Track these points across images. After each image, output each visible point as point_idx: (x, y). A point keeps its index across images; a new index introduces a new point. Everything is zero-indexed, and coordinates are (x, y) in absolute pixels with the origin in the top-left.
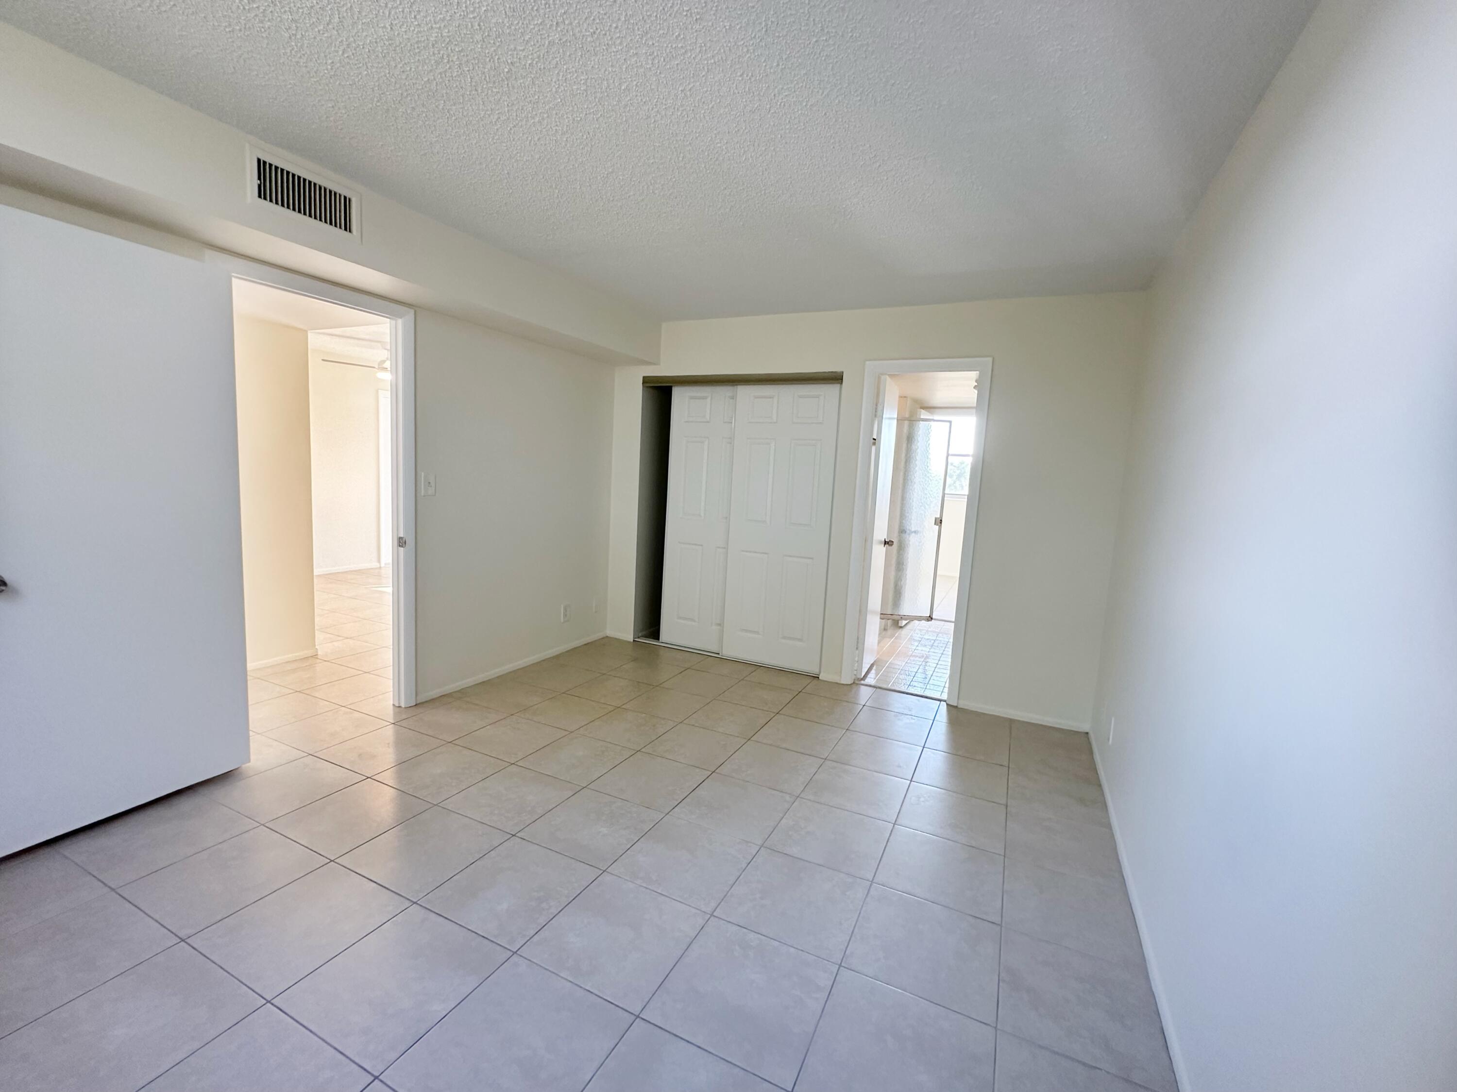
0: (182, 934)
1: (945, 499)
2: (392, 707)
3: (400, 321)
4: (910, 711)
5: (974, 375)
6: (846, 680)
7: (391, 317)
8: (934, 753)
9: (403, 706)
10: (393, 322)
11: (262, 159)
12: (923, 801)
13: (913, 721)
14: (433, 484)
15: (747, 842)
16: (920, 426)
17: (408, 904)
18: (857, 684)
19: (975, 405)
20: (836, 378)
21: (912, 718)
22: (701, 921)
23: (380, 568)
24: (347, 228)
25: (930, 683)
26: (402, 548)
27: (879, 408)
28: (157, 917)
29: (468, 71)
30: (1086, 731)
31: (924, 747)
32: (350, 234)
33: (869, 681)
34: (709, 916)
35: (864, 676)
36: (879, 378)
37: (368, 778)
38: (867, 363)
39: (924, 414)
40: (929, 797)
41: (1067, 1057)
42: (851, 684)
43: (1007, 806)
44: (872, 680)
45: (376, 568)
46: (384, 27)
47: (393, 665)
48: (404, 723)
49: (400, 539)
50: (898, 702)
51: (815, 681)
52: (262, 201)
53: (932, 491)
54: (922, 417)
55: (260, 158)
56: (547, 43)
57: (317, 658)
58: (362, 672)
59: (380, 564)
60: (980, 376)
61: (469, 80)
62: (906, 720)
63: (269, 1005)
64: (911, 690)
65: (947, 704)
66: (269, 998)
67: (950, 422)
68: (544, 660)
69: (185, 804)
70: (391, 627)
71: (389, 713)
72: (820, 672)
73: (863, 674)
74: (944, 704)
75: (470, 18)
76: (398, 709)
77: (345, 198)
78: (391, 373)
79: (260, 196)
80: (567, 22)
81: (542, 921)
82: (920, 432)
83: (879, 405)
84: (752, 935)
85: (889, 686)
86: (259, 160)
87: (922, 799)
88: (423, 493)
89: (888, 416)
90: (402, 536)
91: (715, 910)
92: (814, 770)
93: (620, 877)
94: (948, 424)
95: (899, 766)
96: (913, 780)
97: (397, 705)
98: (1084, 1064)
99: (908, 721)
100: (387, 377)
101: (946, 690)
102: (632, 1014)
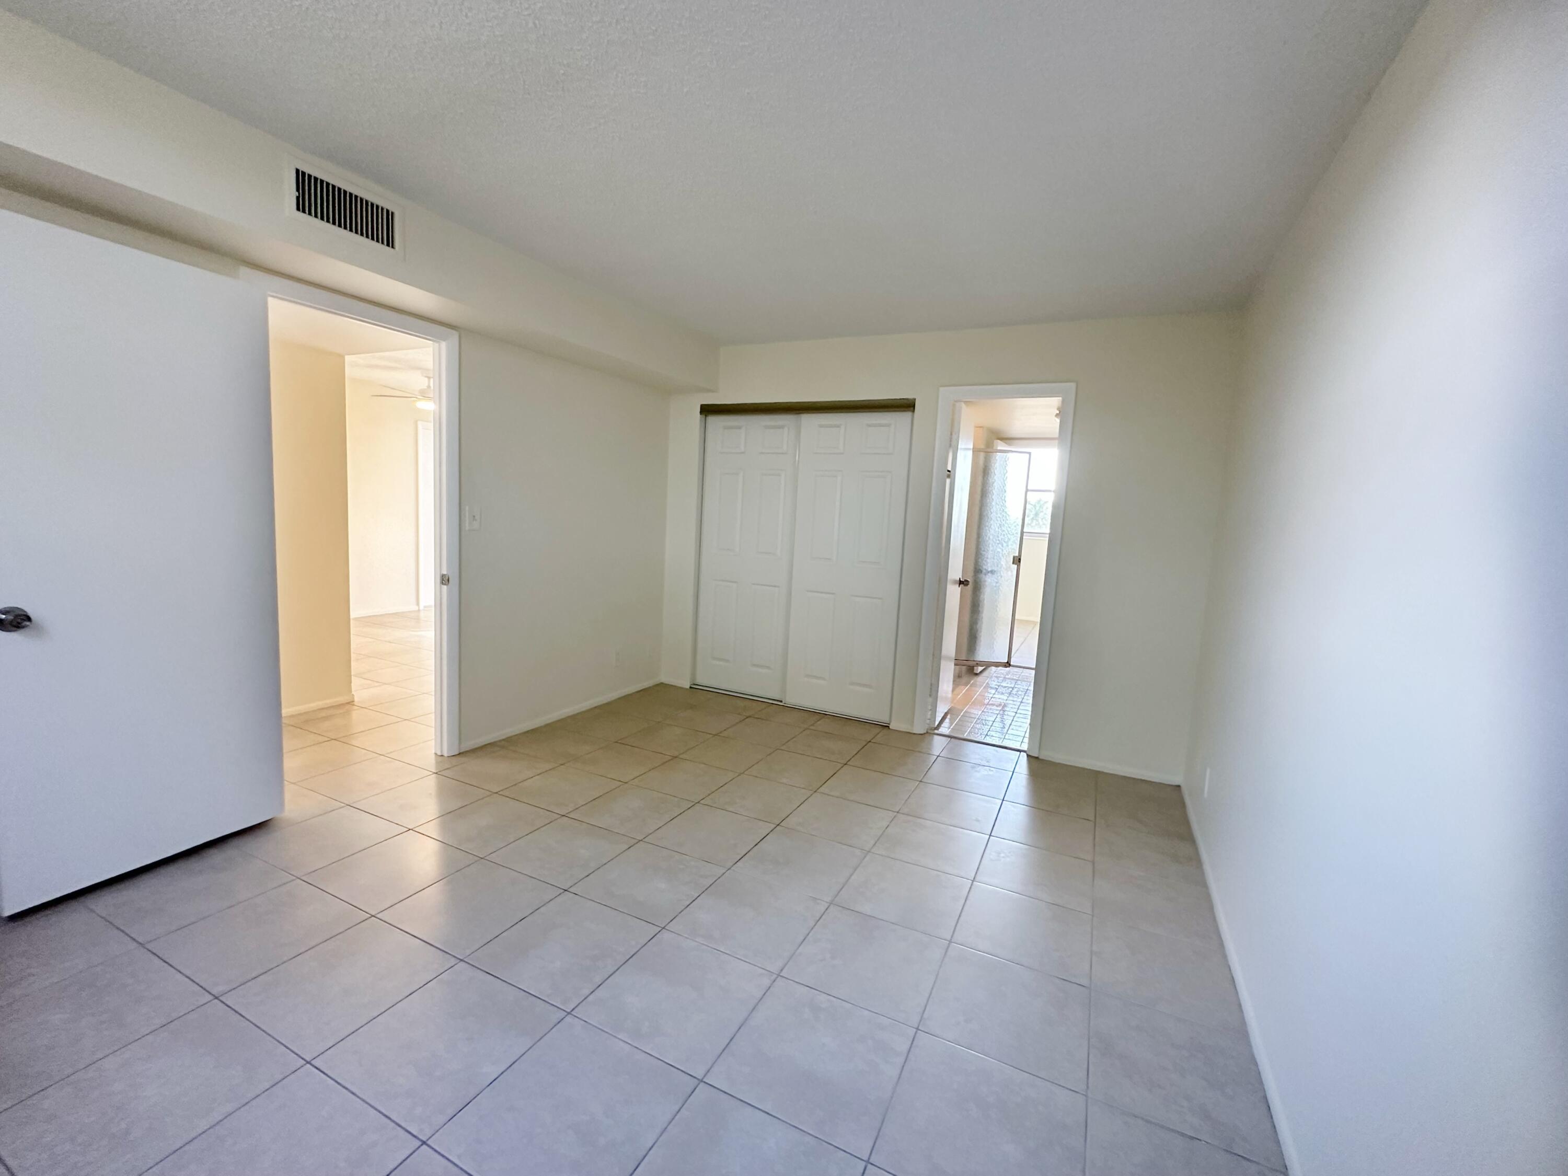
0: (215, 991)
1: (1024, 537)
2: (433, 756)
3: (444, 345)
4: (988, 762)
5: (1054, 402)
6: (918, 729)
7: (435, 339)
8: (1014, 806)
9: (446, 754)
10: (437, 345)
11: (301, 169)
12: (1003, 857)
13: (991, 773)
14: (477, 517)
15: (815, 899)
16: (997, 458)
17: (453, 961)
18: (930, 733)
19: (1057, 435)
20: (907, 406)
21: (990, 770)
22: (766, 982)
23: (419, 610)
24: (390, 243)
25: (1008, 732)
26: (445, 587)
27: (954, 437)
28: (188, 973)
29: (521, 73)
30: (1177, 784)
31: (1003, 800)
32: (392, 249)
33: (944, 731)
34: (776, 976)
35: (938, 725)
36: (954, 405)
37: (410, 830)
38: (941, 389)
39: (1001, 446)
40: (1010, 853)
41: (1162, 1127)
42: (925, 734)
43: (1094, 864)
44: (947, 729)
45: (414, 611)
46: (433, 26)
47: (435, 712)
48: (446, 773)
49: (443, 576)
50: (974, 753)
51: (885, 731)
52: (300, 214)
53: (1009, 527)
54: (999, 448)
55: (298, 168)
56: (606, 41)
57: (354, 705)
58: (401, 720)
59: (419, 608)
60: (1063, 401)
61: (522, 83)
62: (984, 772)
63: (308, 1065)
64: (988, 740)
65: (1028, 756)
66: (308, 1059)
67: (1030, 453)
68: (596, 707)
69: (216, 857)
70: (434, 672)
71: (430, 762)
72: (890, 721)
73: (937, 723)
74: (1025, 755)
75: (524, 15)
76: (440, 759)
77: (388, 211)
78: (434, 402)
79: (298, 209)
80: (627, 19)
81: (598, 980)
82: (997, 465)
83: (953, 433)
84: (823, 997)
85: (965, 736)
86: (297, 171)
87: (1002, 855)
88: (467, 528)
89: (963, 447)
90: (445, 573)
91: (782, 970)
92: (885, 824)
93: (681, 935)
94: (1028, 455)
95: (977, 820)
96: (992, 834)
97: (439, 753)
98: (1183, 1135)
99: (986, 773)
100: (428, 406)
101: (1026, 740)
102: (695, 1077)
